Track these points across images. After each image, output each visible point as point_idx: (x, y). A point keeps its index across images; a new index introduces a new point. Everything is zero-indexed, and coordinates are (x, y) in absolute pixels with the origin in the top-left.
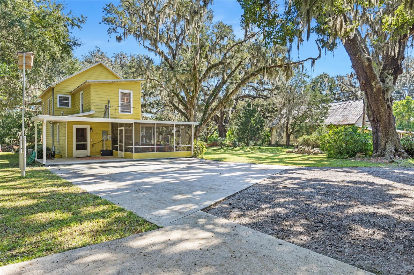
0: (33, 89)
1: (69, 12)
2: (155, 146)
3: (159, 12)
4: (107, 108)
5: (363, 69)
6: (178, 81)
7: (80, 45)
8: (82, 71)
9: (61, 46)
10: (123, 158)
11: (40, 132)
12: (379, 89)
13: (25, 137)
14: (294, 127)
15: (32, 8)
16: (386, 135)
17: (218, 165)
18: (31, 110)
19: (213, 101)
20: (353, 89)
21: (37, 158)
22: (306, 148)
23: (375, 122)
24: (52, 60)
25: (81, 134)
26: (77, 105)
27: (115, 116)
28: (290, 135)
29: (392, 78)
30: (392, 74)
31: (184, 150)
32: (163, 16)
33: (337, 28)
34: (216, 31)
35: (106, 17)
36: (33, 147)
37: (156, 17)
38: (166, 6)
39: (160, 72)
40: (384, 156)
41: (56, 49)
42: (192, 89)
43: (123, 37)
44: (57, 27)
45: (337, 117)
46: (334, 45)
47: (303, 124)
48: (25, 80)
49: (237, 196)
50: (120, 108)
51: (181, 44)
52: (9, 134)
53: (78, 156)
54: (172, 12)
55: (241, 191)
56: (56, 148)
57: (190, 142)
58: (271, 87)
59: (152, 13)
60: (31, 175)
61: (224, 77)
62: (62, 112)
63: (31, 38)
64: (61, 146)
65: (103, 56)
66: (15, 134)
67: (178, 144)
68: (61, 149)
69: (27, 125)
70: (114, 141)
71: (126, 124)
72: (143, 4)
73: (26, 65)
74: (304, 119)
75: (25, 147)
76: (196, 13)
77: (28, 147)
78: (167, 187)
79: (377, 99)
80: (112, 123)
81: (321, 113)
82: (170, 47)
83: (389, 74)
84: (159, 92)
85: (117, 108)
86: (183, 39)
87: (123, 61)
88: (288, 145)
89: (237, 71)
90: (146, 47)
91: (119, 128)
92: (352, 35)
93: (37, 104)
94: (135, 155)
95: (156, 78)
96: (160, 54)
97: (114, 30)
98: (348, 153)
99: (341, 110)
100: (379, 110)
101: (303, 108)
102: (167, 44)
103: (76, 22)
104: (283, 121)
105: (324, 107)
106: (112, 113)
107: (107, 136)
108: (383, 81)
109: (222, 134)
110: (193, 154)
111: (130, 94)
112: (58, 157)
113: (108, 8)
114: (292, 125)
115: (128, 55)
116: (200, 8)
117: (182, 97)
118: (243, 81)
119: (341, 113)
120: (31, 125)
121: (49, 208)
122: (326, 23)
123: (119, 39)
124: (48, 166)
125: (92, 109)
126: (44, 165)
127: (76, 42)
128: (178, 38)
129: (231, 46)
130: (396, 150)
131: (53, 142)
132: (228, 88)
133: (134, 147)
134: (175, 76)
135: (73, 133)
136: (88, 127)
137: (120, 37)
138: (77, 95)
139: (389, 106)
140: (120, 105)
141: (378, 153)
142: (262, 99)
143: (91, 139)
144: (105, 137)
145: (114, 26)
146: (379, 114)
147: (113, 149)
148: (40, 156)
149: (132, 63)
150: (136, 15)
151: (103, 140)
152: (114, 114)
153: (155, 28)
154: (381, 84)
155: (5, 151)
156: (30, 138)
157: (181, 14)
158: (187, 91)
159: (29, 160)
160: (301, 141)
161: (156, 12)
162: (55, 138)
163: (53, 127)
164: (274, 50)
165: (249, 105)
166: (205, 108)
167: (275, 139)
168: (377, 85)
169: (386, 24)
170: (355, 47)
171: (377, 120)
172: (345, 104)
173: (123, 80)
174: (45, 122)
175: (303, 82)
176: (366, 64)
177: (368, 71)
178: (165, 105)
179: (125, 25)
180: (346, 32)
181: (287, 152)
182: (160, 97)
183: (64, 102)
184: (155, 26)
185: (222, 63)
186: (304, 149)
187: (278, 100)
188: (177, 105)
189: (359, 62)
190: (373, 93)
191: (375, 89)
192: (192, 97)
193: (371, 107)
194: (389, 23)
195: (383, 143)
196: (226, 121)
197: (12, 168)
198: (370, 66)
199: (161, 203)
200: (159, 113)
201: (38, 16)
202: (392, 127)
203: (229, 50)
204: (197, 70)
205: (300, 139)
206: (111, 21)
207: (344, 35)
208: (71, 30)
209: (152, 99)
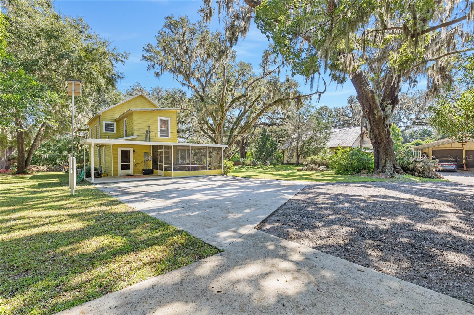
0: (81, 117)
1: (114, 48)
2: (191, 166)
3: (192, 52)
4: (148, 133)
5: (367, 99)
6: (207, 110)
7: (124, 78)
8: (125, 101)
9: (106, 78)
10: (163, 176)
11: (88, 154)
12: (381, 116)
13: (75, 158)
14: (303, 149)
15: (80, 43)
16: (386, 155)
17: (250, 182)
18: (79, 135)
19: (236, 128)
20: (347, 119)
21: (86, 177)
22: (314, 166)
23: (377, 144)
24: (98, 91)
25: (125, 155)
26: (121, 130)
27: (155, 140)
28: (299, 156)
29: (391, 107)
30: (390, 104)
31: (215, 169)
32: (195, 55)
33: (347, 65)
34: (238, 69)
35: (145, 55)
36: (82, 167)
37: (189, 56)
38: (198, 46)
39: (192, 103)
40: (384, 172)
41: (102, 81)
42: (220, 117)
43: (160, 73)
44: (103, 61)
45: (337, 141)
46: (344, 79)
47: (310, 147)
48: (74, 110)
49: (280, 211)
50: (159, 133)
51: (209, 80)
52: (60, 157)
53: (122, 175)
54: (202, 52)
55: (281, 207)
56: (103, 168)
57: (220, 162)
58: (282, 116)
59: (186, 53)
60: (80, 194)
61: (245, 108)
62: (108, 137)
63: (79, 70)
64: (107, 166)
65: (141, 90)
66: (65, 156)
67: (210, 164)
68: (107, 168)
69: (76, 149)
70: (155, 161)
71: (165, 146)
72: (178, 45)
73: (76, 91)
74: (311, 142)
75: (75, 168)
76: (223, 52)
77: (78, 168)
78: (210, 203)
79: (379, 125)
80: (153, 146)
81: (324, 138)
82: (200, 82)
83: (388, 104)
84: (190, 120)
85: (157, 133)
86: (211, 75)
87: (160, 94)
88: (298, 164)
89: (256, 103)
90: (180, 82)
91: (159, 150)
92: (358, 71)
93: (85, 130)
94: (174, 173)
95: (188, 108)
96: (192, 87)
97: (153, 66)
98: (354, 170)
99: (340, 135)
100: (380, 134)
101: (310, 133)
102: (198, 79)
103: (120, 58)
104: (293, 144)
105: (326, 133)
106: (153, 138)
107: (148, 157)
108: (383, 110)
109: (243, 154)
110: (223, 172)
111: (168, 121)
112: (104, 176)
113: (147, 48)
114: (301, 147)
115: (164, 89)
116: (226, 48)
117: (211, 124)
118: (262, 111)
119: (340, 138)
120: (80, 148)
121: (100, 228)
122: (338, 60)
123: (157, 74)
124: (96, 184)
125: (134, 134)
126: (92, 183)
127: (120, 75)
128: (207, 75)
129: (252, 81)
130: (395, 168)
131: (100, 163)
132: (248, 117)
133: (172, 166)
134: (205, 106)
135: (118, 155)
136: (131, 150)
137: (158, 72)
138: (121, 122)
139: (388, 131)
140: (159, 130)
141: (379, 170)
142: (275, 126)
143: (134, 160)
144: (146, 158)
145: (153, 63)
146: (380, 137)
147: (153, 168)
148: (88, 175)
149: (168, 95)
150: (172, 55)
151: (145, 161)
152: (155, 138)
153: (188, 65)
154: (382, 112)
155: (57, 171)
156: (79, 160)
157: (210, 53)
158: (215, 119)
159: (79, 179)
160: (309, 161)
161: (189, 52)
162: (101, 159)
163: (100, 150)
164: (288, 85)
165: (265, 131)
166: (230, 134)
167: (287, 159)
168: (378, 113)
169: (392, 60)
170: (360, 81)
171: (379, 143)
172: (343, 130)
173: (161, 108)
174: (93, 145)
175: (309, 112)
176: (370, 95)
177: (371, 102)
178: (195, 131)
179: (162, 63)
180: (354, 69)
181: (298, 170)
182: (190, 125)
183: (109, 127)
184: (188, 63)
185: (244, 96)
186: (312, 167)
187: (289, 127)
188: (206, 131)
189: (364, 93)
190: (375, 120)
191: (377, 117)
192: (220, 124)
193: (373, 132)
194: (394, 59)
195: (383, 161)
196: (247, 145)
197: (62, 186)
198: (373, 97)
199: (211, 220)
200: (190, 138)
201: (86, 51)
202: (390, 148)
203: (250, 85)
204: (224, 101)
205: (309, 159)
206: (150, 59)
207: (352, 71)
208: (115, 65)
209: (184, 127)
